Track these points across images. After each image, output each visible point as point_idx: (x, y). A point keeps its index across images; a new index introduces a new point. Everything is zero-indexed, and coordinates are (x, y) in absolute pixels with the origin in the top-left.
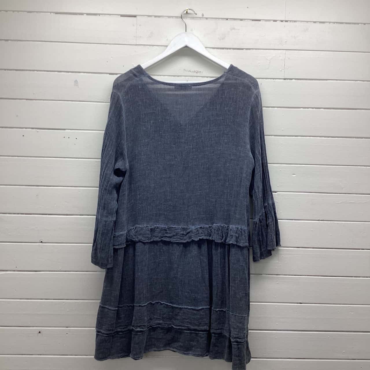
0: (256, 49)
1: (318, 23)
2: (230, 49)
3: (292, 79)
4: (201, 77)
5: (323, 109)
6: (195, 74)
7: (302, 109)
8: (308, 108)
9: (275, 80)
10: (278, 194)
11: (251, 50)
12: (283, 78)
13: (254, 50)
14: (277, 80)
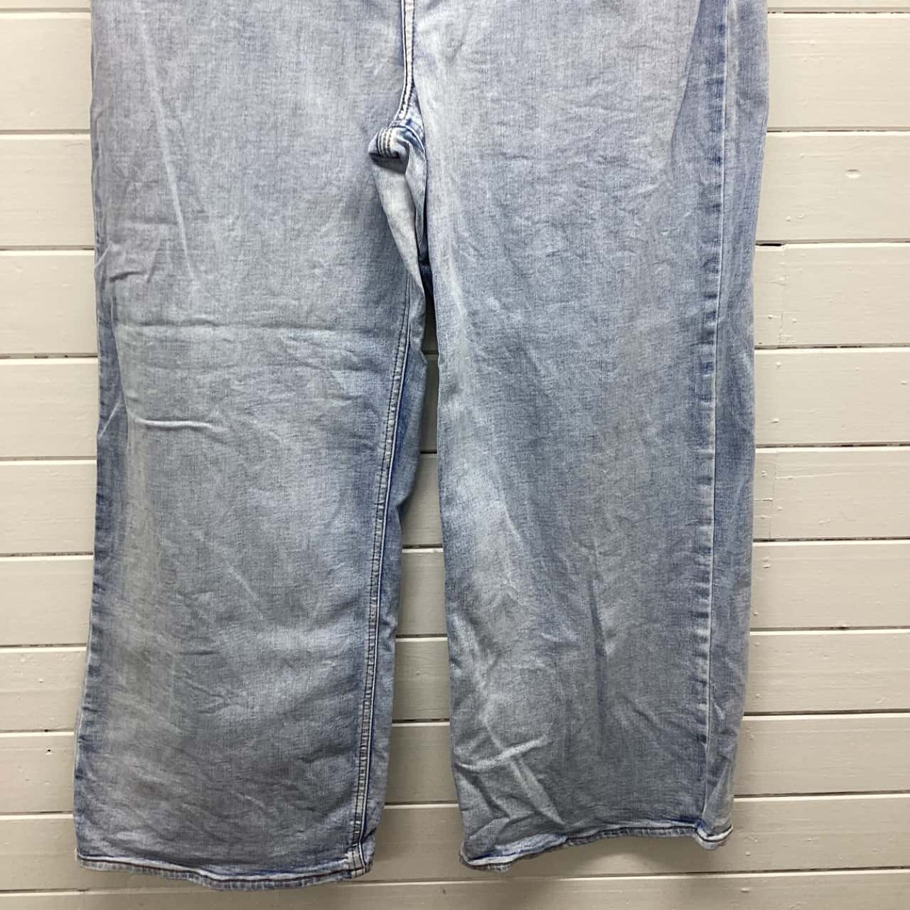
10: (787, 251)
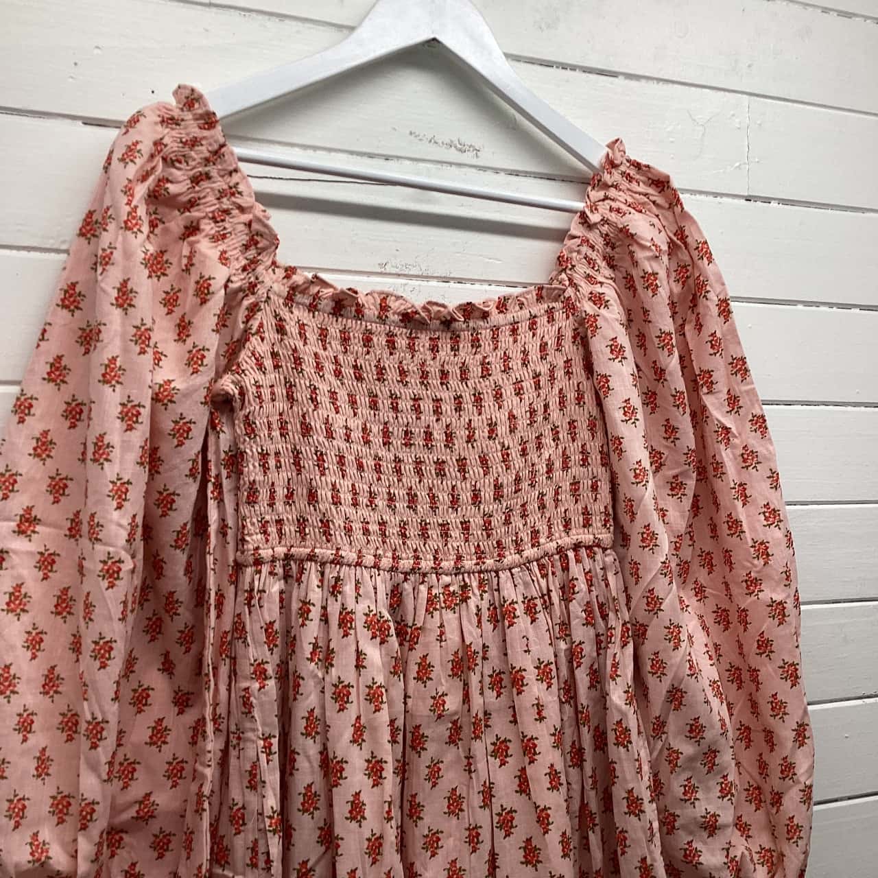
0: (659, 80)
1: (835, 14)
2: (573, 68)
3: (767, 200)
4: (474, 170)
5: (857, 310)
6: (453, 155)
7: (800, 307)
8: (817, 304)
9: (719, 198)
11: (643, 82)
12: (746, 194)
13: (653, 86)
14: (725, 199)
